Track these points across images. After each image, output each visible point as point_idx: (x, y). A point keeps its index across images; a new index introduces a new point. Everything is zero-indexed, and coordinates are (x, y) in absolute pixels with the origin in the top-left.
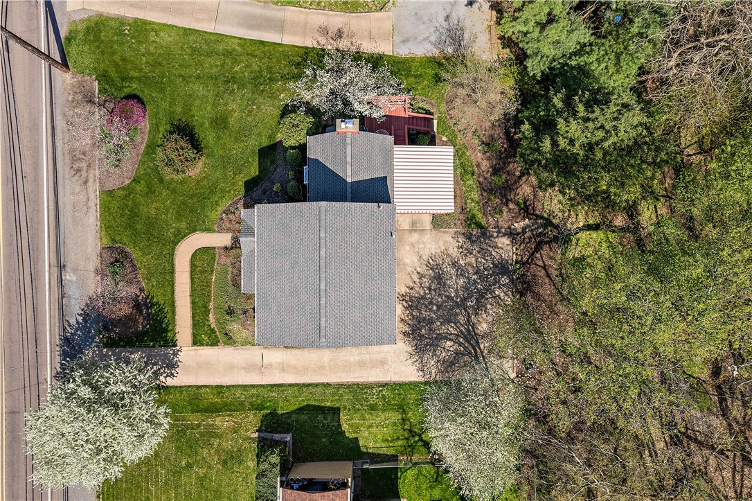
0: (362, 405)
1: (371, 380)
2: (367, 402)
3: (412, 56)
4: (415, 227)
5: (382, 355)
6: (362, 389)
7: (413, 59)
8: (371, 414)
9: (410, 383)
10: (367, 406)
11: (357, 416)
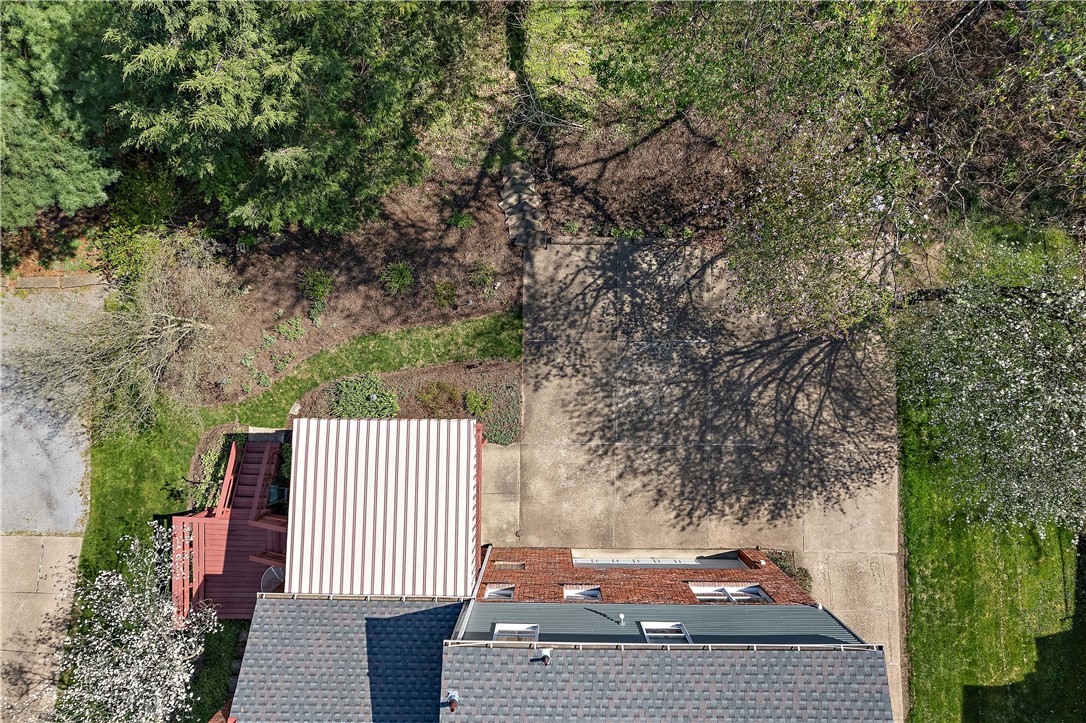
0: (960, 630)
1: (897, 605)
2: (951, 616)
3: (87, 487)
4: (515, 487)
5: (834, 576)
6: (921, 628)
7: (97, 483)
8: (982, 605)
9: (904, 504)
10: (961, 617)
11: (988, 642)
